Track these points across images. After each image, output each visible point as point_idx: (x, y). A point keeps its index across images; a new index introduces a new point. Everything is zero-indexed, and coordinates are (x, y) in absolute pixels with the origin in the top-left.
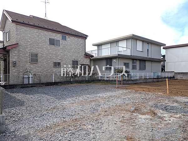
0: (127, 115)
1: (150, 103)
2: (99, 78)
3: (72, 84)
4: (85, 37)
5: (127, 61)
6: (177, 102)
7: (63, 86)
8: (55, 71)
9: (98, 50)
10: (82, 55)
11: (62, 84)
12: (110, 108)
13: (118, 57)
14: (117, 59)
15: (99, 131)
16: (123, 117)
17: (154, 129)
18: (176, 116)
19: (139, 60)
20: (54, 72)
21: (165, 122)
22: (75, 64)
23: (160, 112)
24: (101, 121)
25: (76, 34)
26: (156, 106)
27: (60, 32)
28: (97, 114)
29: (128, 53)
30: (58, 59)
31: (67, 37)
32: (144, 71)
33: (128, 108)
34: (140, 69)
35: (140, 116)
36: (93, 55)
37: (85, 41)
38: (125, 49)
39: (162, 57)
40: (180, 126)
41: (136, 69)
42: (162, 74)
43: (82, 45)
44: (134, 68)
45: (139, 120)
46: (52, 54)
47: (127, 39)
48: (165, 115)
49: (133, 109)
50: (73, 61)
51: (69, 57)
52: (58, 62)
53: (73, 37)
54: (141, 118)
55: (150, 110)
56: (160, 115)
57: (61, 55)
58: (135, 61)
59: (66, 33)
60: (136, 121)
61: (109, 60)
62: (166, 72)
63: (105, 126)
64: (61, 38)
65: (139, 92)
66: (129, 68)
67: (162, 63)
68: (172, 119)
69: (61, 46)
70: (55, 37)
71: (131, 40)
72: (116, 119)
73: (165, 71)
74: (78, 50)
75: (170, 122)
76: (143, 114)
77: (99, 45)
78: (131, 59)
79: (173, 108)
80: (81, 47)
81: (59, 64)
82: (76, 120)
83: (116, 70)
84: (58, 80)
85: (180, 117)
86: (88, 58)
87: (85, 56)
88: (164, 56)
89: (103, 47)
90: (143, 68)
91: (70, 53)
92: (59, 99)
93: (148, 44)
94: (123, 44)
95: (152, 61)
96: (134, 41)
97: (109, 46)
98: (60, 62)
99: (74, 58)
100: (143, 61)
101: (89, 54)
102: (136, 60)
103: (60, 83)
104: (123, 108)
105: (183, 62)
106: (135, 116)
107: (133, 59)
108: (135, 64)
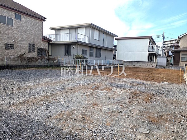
0: (90, 91)
1: (106, 83)
2: (58, 64)
3: (28, 68)
4: (43, 19)
5: (85, 48)
6: (125, 82)
7: (18, 70)
8: (7, 53)
9: (56, 34)
10: (39, 38)
11: (17, 68)
12: (74, 87)
13: (77, 44)
14: (76, 46)
15: (70, 102)
16: (87, 92)
17: (110, 98)
18: (124, 90)
19: (96, 48)
20: (6, 55)
21: (118, 94)
22: (31, 47)
23: (113, 89)
24: (70, 96)
25: (32, 14)
26: (111, 85)
27: (12, 9)
28: (64, 92)
29: (86, 41)
30: (11, 40)
31: (22, 16)
32: (99, 58)
33: (89, 86)
34: (96, 57)
35: (100, 91)
36: (52, 39)
37: (43, 24)
38: (84, 37)
39: (114, 47)
40: (127, 96)
41: (93, 56)
42: (113, 62)
43: (39, 28)
44: (91, 55)
45: (100, 94)
46: (4, 34)
47: (86, 27)
48: (117, 90)
49: (94, 87)
50: (29, 45)
51: (24, 39)
52: (11, 43)
53: (29, 18)
54: (101, 93)
55: (107, 87)
56: (114, 90)
57: (14, 36)
58: (92, 49)
59: (21, 12)
60: (97, 94)
61: (68, 46)
62: (117, 60)
63: (74, 99)
64: (14, 16)
65: (96, 75)
66: (86, 55)
67: (114, 52)
68: (122, 92)
69: (15, 26)
70: (7, 15)
71: (89, 28)
72: (82, 94)
73: (115, 59)
74: (35, 32)
75: (121, 94)
76: (102, 90)
77: (57, 30)
78: (89, 46)
79: (122, 86)
80: (38, 30)
81: (12, 46)
82: (46, 96)
83: (75, 56)
84: (11, 64)
85: (127, 91)
86: (45, 42)
87: (43, 40)
88: (115, 46)
89: (62, 32)
90: (98, 56)
91: (25, 35)
92: (21, 82)
93: (104, 34)
94: (82, 32)
95: (106, 49)
96: (92, 30)
97: (68, 31)
98: (13, 43)
99: (30, 40)
100: (99, 49)
101: (47, 38)
102: (93, 47)
103: (15, 66)
104: (86, 86)
105: (130, 52)
106: (96, 91)
107: (91, 47)
108: (93, 52)
